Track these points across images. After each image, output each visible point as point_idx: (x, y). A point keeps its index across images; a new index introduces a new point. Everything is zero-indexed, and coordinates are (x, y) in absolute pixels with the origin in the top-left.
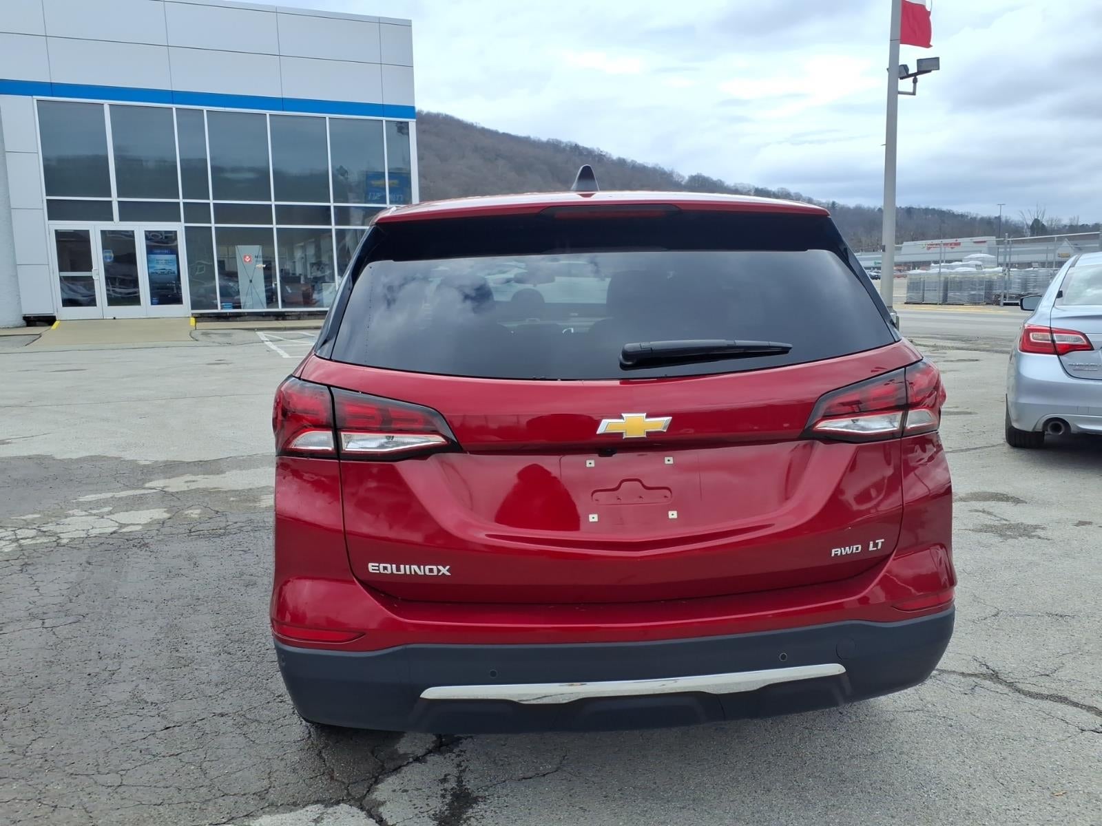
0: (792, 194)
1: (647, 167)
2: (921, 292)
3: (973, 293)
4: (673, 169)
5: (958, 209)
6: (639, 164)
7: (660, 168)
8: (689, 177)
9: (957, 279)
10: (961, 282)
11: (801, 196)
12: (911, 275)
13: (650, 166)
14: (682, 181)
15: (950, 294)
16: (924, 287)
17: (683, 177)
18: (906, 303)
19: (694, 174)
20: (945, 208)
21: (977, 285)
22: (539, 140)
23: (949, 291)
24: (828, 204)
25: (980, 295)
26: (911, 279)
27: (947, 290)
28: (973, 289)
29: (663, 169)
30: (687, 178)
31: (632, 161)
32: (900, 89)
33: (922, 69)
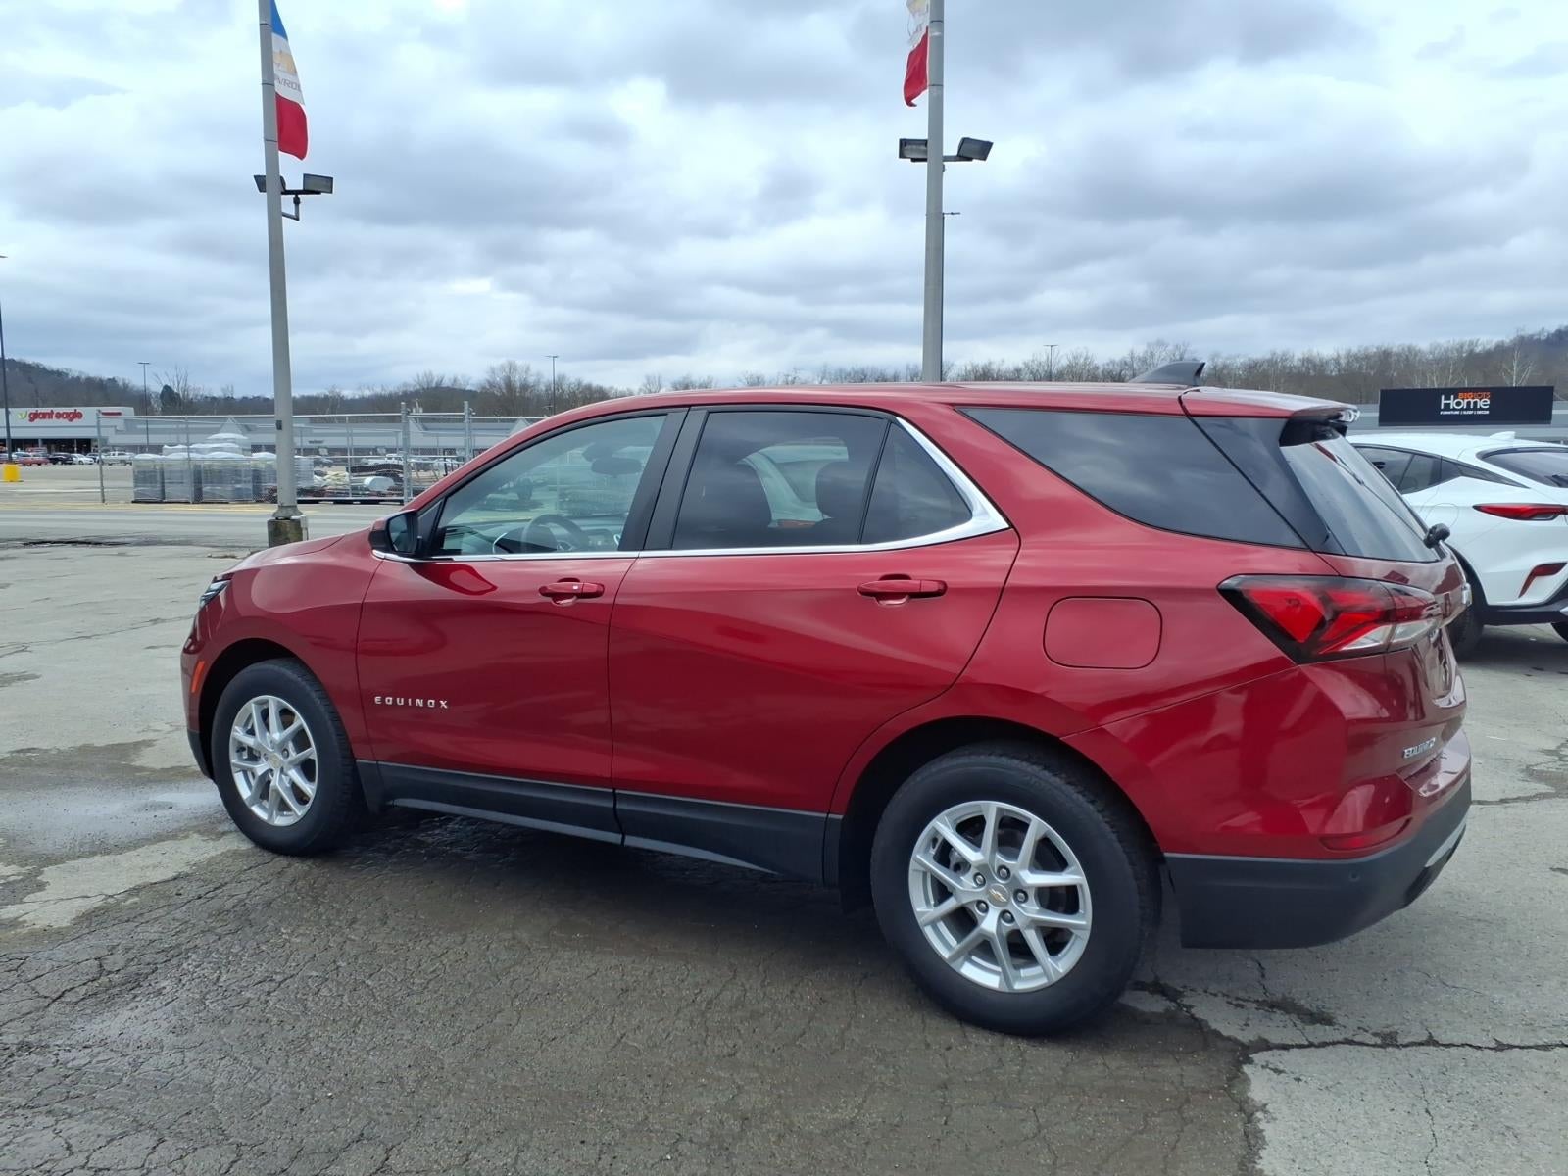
2: (158, 485)
3: (238, 486)
5: (52, 363)
9: (215, 468)
10: (220, 472)
12: (138, 460)
15: (206, 488)
16: (163, 479)
18: (133, 502)
20: (30, 360)
21: (243, 475)
23: (203, 485)
25: (247, 489)
26: (138, 466)
27: (200, 483)
28: (239, 482)
32: (284, 210)
33: (307, 188)
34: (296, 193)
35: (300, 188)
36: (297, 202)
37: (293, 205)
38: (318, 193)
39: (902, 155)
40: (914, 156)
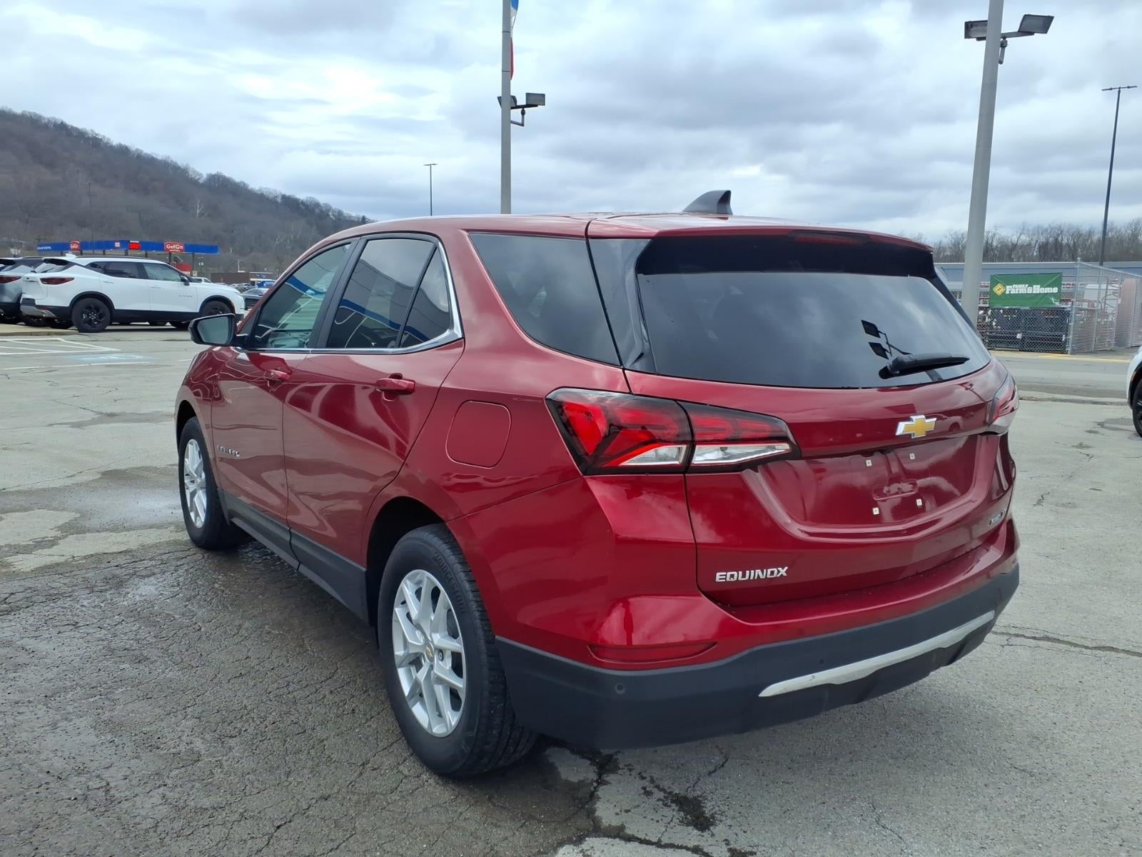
0: (322, 205)
1: (157, 159)
4: (187, 165)
6: (146, 154)
7: (172, 161)
8: (208, 175)
11: (331, 207)
13: (159, 158)
14: (199, 179)
17: (201, 175)
19: (214, 172)
22: (10, 111)
24: (359, 218)
29: (176, 163)
30: (205, 176)
31: (137, 150)
32: (512, 119)
33: (530, 103)
34: (523, 107)
35: (525, 103)
36: (523, 113)
37: (521, 115)
38: (536, 106)
39: (967, 36)
40: (980, 36)
